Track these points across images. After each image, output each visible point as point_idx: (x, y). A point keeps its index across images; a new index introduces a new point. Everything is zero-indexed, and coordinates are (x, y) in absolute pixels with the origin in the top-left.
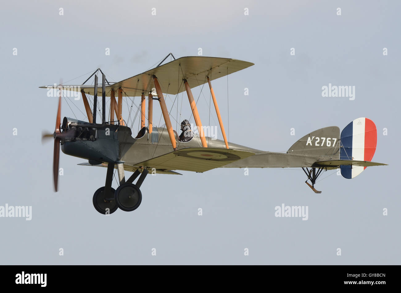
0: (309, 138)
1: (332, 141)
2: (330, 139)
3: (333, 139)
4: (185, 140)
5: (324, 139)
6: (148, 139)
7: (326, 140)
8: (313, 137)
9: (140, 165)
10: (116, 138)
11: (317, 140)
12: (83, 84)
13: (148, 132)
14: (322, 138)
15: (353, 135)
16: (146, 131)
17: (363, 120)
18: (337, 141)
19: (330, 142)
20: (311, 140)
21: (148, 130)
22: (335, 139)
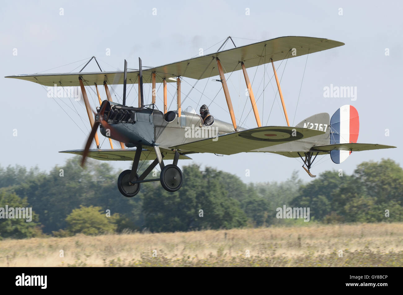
0: (305, 124)
1: (324, 127)
2: (322, 125)
3: (325, 125)
4: (208, 124)
5: (317, 125)
6: (178, 123)
7: (319, 126)
8: (308, 123)
9: (173, 148)
10: (151, 121)
11: (312, 126)
12: (81, 71)
13: (178, 116)
14: (315, 124)
15: (341, 121)
16: (176, 115)
17: (348, 107)
18: (327, 127)
19: (322, 128)
20: (307, 126)
21: (178, 114)
22: (326, 125)
